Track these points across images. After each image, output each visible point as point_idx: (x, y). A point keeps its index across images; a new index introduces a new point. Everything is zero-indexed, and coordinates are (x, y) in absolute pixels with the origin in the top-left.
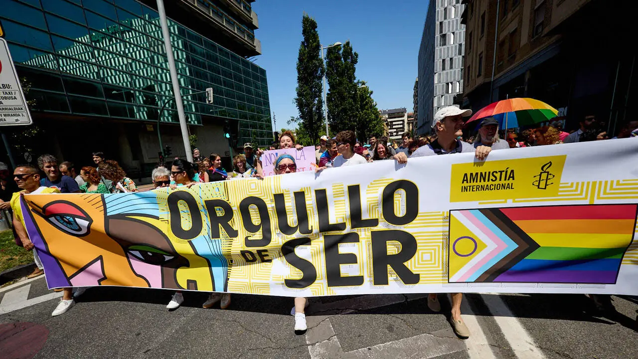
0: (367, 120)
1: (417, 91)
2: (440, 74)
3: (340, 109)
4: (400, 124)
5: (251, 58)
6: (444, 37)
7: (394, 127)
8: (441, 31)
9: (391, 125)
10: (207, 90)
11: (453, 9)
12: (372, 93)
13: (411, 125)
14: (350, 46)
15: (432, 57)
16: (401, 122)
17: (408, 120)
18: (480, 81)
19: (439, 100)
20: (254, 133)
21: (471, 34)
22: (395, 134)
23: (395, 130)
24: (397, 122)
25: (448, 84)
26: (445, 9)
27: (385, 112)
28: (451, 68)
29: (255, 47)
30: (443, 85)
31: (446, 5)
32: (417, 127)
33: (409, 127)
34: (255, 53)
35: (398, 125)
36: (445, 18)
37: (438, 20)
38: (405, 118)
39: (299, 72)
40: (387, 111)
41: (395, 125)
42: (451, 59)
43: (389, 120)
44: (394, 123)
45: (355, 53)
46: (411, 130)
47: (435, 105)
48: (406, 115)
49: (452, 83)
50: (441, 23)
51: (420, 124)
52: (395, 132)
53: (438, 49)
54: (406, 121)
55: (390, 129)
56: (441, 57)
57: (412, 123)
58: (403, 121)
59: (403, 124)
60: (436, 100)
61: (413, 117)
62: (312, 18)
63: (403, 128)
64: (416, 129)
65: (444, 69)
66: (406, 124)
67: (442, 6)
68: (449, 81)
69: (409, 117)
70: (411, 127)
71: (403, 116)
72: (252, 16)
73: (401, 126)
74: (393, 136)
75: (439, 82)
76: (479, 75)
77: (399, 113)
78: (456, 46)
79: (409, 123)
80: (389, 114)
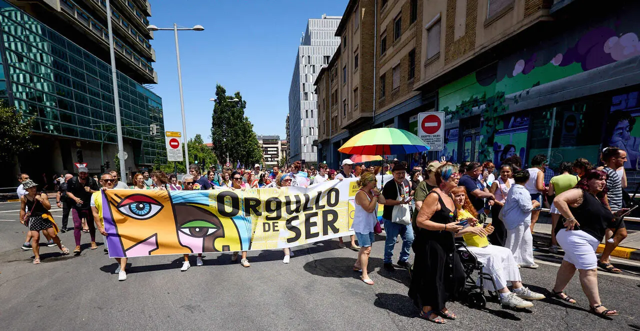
0: (251, 149)
1: (289, 125)
2: (304, 121)
3: (236, 142)
4: (275, 151)
5: (146, 85)
6: (306, 94)
7: (269, 153)
8: (304, 90)
9: (266, 150)
10: (151, 126)
11: (311, 76)
12: (253, 125)
13: (284, 152)
14: (240, 95)
15: (298, 106)
16: (276, 149)
17: (282, 148)
18: (325, 137)
19: (305, 140)
20: (158, 153)
21: (319, 106)
22: (269, 159)
23: (270, 156)
24: (271, 149)
25: (310, 128)
26: (306, 75)
27: (260, 138)
28: (312, 117)
29: (154, 78)
30: (307, 129)
31: (306, 73)
32: (290, 156)
33: (283, 154)
34: (152, 81)
35: (272, 151)
36: (306, 81)
37: (301, 82)
38: (279, 145)
39: (213, 119)
40: (262, 136)
41: (270, 151)
42: (312, 111)
43: (264, 146)
44: (269, 149)
45: (244, 101)
46: (284, 157)
47: (303, 143)
48: (280, 142)
49: (313, 128)
50: (304, 84)
51: (292, 154)
52: (270, 158)
53: (302, 102)
54: (280, 149)
55: (265, 154)
56: (304, 108)
57: (286, 151)
58: (277, 148)
59: (277, 151)
60: (302, 139)
61: (286, 145)
62: (222, 86)
63: (277, 154)
64: (289, 157)
65: (307, 117)
66: (280, 151)
67: (304, 72)
68: (311, 126)
69: (282, 145)
70: (285, 155)
71: (277, 143)
72: (151, 53)
73: (276, 153)
74: (268, 161)
75: (304, 126)
76: (324, 133)
77: (273, 141)
78: (314, 103)
79: (282, 151)
80: (264, 140)
